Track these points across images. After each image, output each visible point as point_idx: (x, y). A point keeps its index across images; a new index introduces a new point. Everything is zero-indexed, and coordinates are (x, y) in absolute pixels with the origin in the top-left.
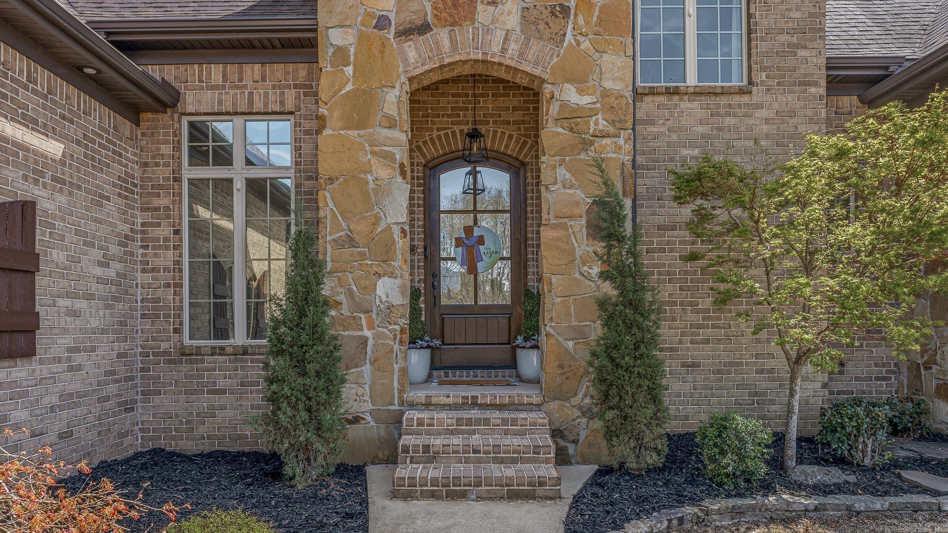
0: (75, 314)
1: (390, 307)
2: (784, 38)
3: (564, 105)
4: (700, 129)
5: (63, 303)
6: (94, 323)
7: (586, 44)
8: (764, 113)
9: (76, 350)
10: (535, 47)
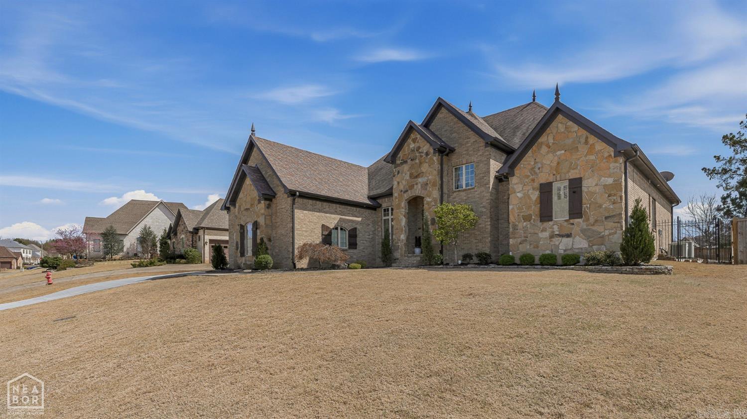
0: (364, 243)
1: (403, 240)
2: (482, 175)
3: (427, 201)
4: (465, 198)
5: (362, 242)
6: (367, 245)
7: (430, 189)
8: (477, 193)
9: (364, 249)
10: (423, 191)
